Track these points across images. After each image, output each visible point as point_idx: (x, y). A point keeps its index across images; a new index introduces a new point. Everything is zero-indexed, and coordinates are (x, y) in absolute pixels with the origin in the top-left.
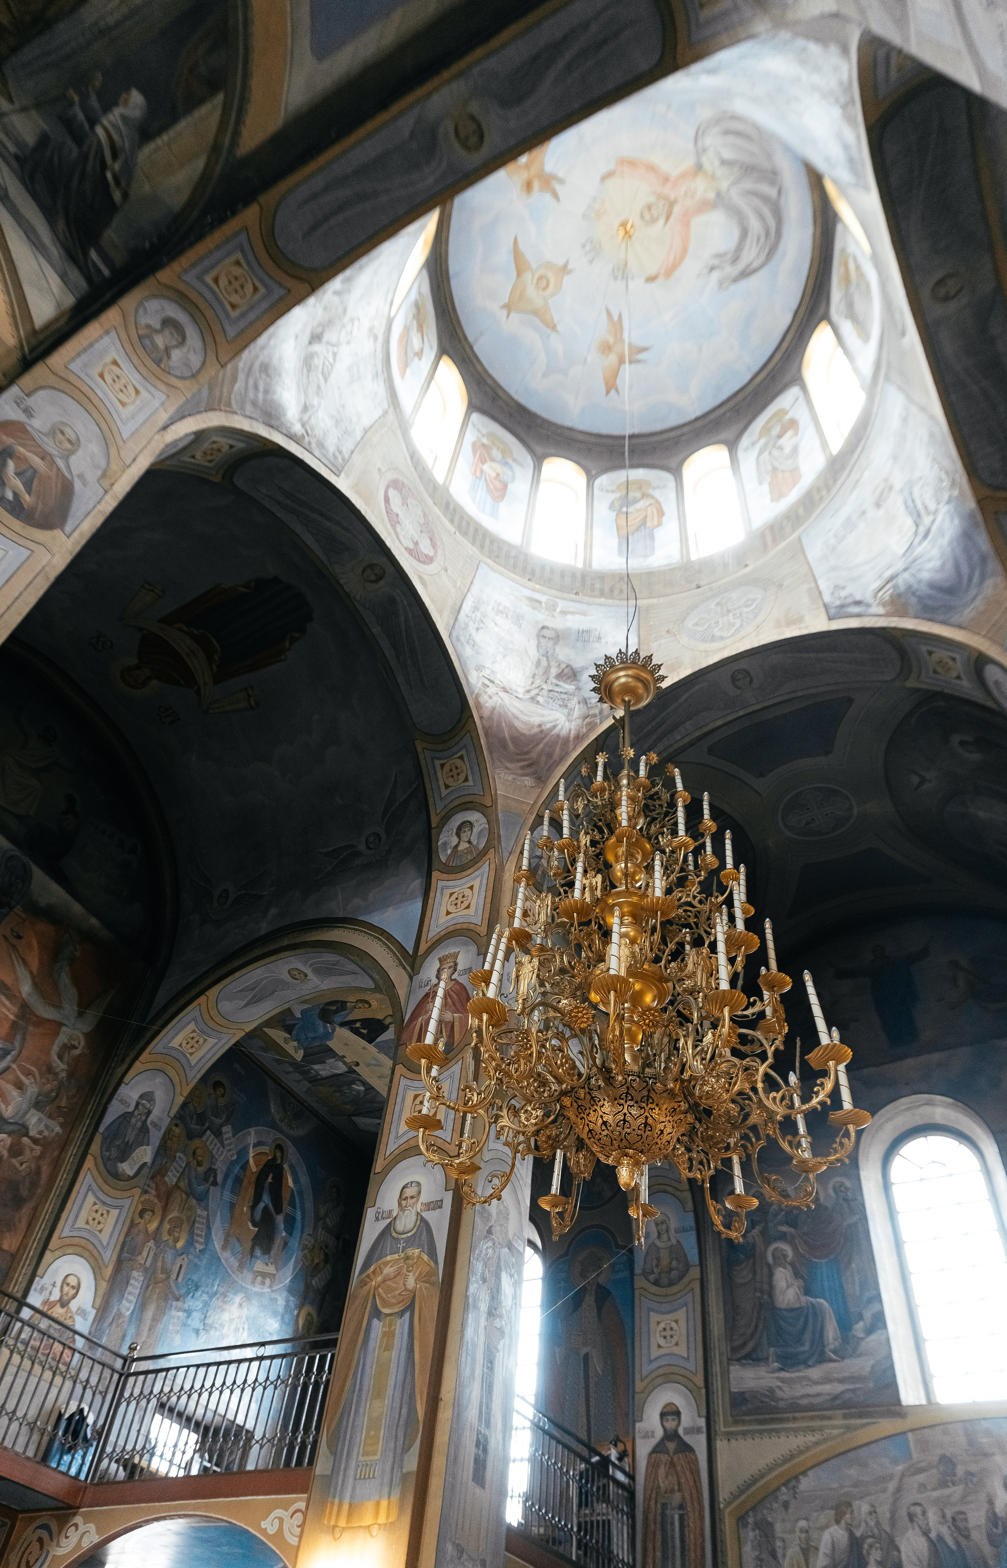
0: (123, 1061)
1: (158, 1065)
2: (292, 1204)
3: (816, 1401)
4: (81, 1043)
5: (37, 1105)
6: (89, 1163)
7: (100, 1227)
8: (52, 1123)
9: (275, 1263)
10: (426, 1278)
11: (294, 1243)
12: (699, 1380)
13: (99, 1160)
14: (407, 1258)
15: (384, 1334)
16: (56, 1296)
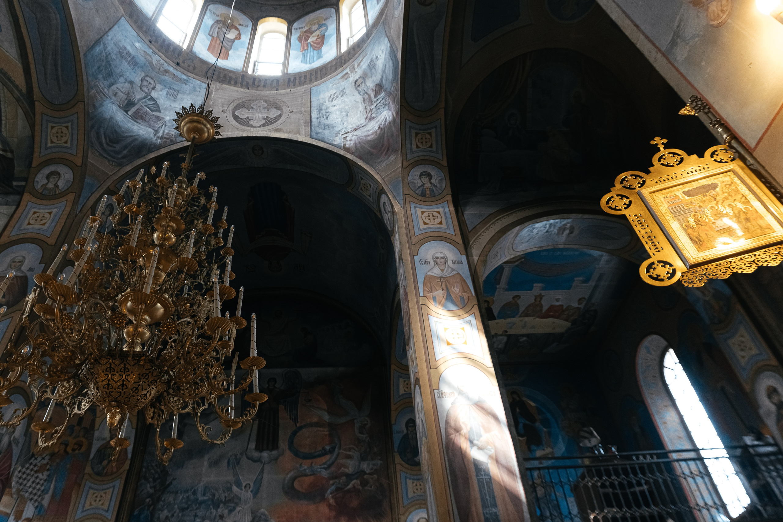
1: (403, 406)
4: (368, 421)
5: (363, 459)
8: (374, 462)
11: (555, 430)
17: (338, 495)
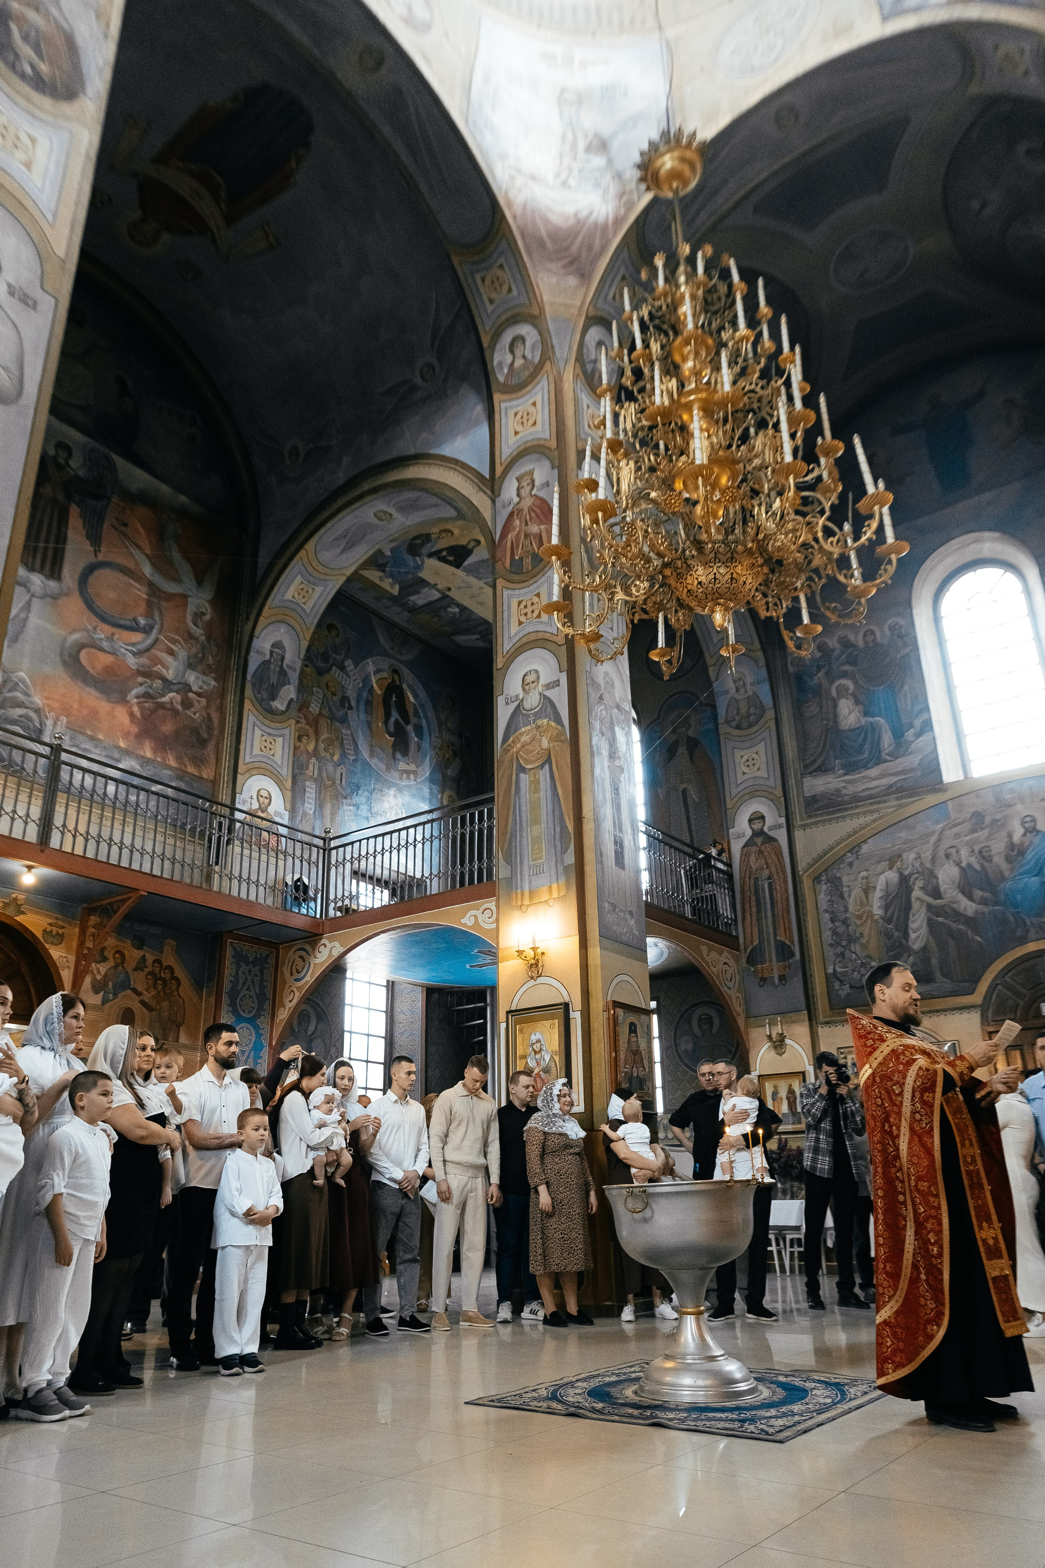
0: (248, 619)
1: (280, 618)
2: (416, 714)
3: (873, 792)
4: (208, 609)
5: (190, 666)
6: (247, 705)
7: (272, 752)
8: (206, 679)
9: (414, 762)
10: (557, 738)
11: (426, 745)
12: (779, 792)
13: (255, 702)
14: (539, 727)
15: (531, 782)
16: (256, 805)
17: (147, 705)
